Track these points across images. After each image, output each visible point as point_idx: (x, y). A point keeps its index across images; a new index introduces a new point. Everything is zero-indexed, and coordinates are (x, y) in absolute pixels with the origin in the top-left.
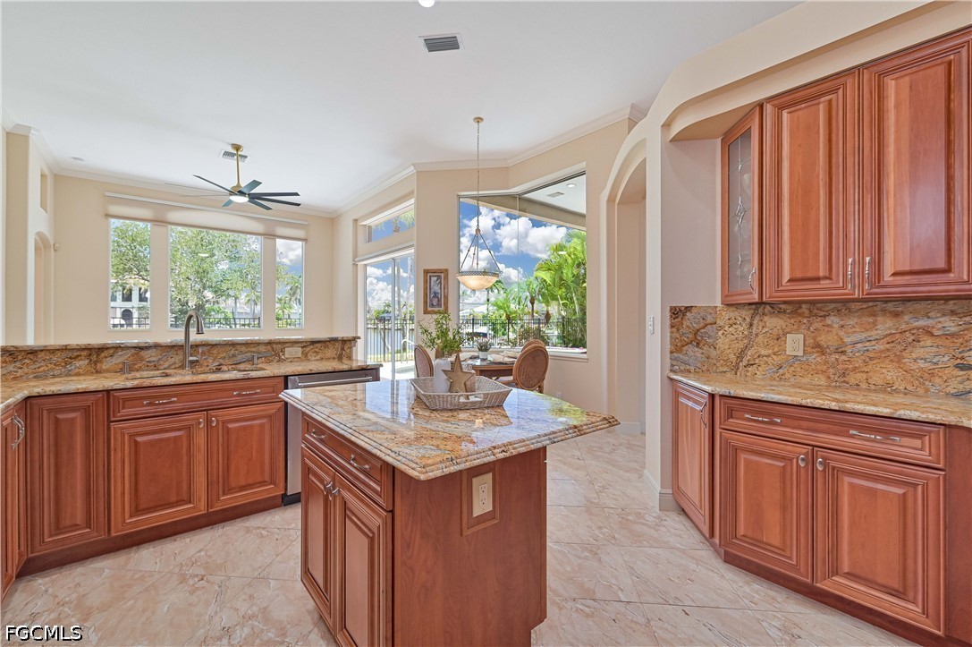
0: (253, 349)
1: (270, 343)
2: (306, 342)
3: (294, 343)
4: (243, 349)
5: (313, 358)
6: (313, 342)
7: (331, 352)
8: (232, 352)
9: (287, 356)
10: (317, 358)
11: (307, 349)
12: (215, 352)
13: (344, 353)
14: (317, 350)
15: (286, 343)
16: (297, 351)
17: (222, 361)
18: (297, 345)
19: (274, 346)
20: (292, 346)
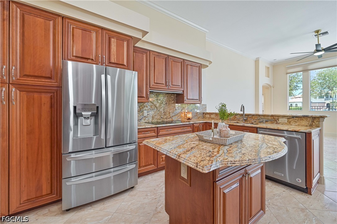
0: (266, 118)
1: (272, 116)
2: (290, 117)
3: (284, 116)
4: (263, 117)
5: (294, 124)
6: (293, 117)
7: (304, 122)
8: (259, 118)
9: (280, 121)
10: (296, 124)
11: (290, 120)
12: (253, 117)
13: (314, 124)
14: (296, 121)
15: (280, 116)
16: (285, 120)
17: (256, 121)
18: (285, 118)
19: (275, 117)
20: (283, 118)
